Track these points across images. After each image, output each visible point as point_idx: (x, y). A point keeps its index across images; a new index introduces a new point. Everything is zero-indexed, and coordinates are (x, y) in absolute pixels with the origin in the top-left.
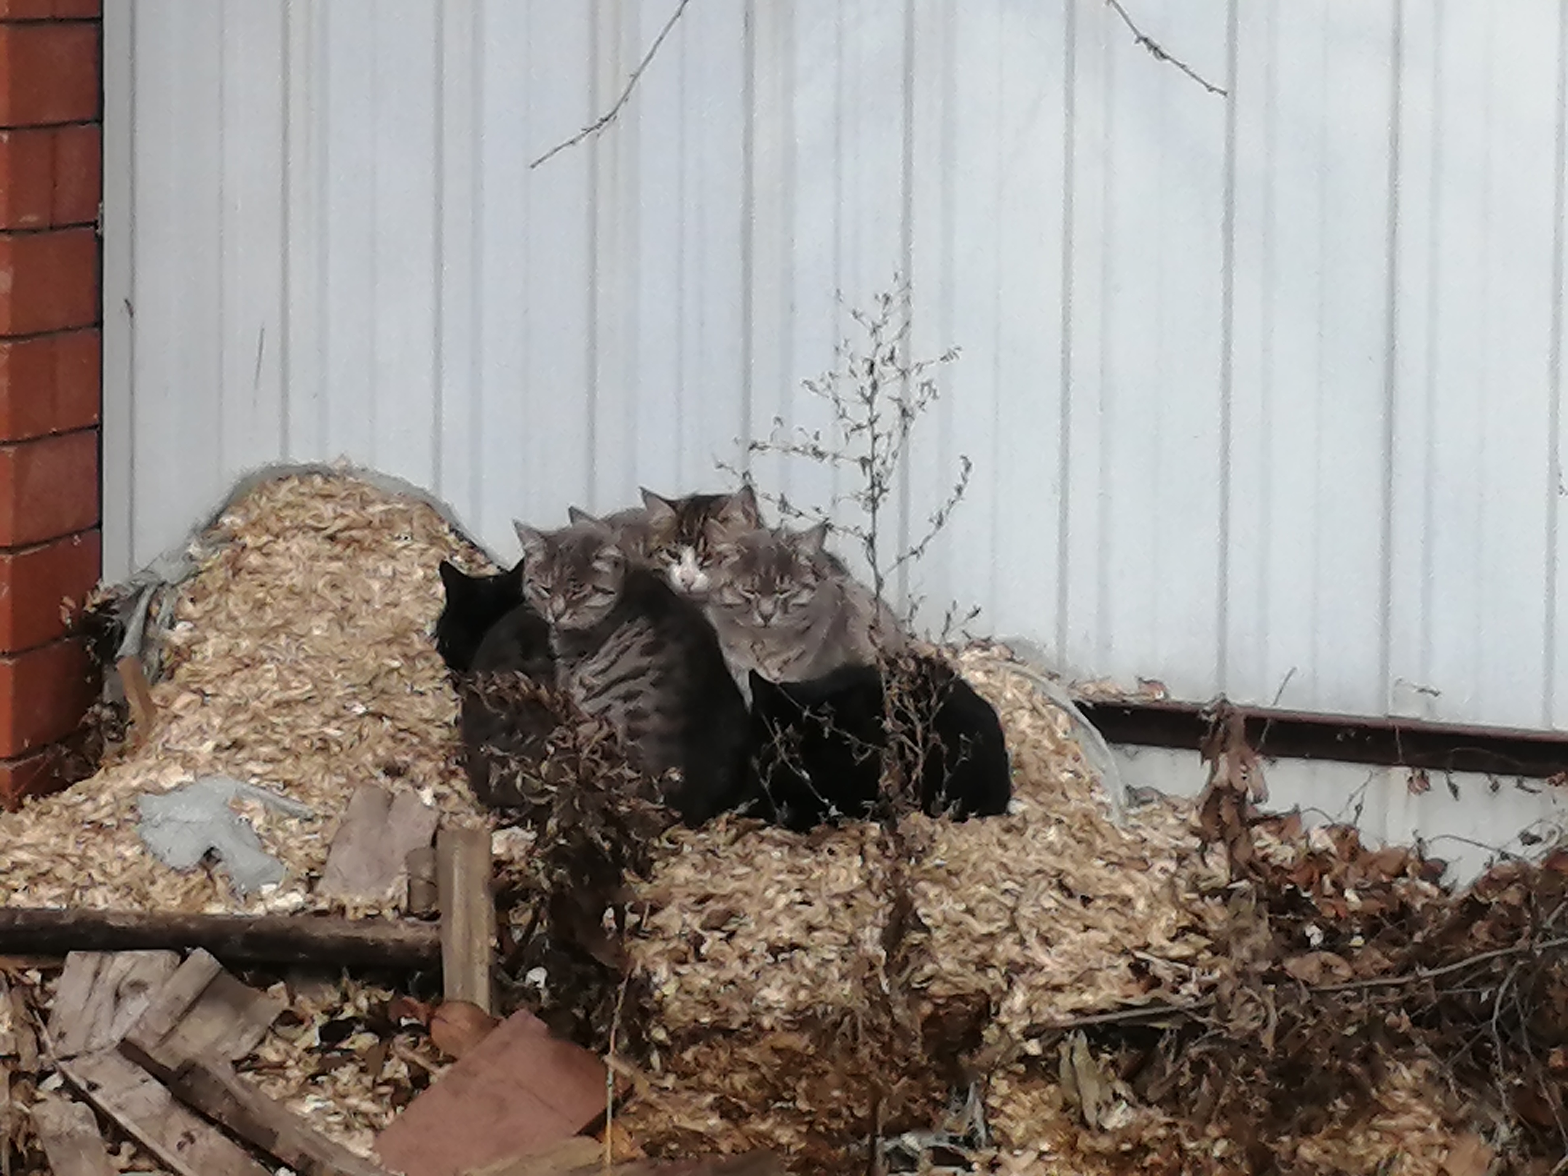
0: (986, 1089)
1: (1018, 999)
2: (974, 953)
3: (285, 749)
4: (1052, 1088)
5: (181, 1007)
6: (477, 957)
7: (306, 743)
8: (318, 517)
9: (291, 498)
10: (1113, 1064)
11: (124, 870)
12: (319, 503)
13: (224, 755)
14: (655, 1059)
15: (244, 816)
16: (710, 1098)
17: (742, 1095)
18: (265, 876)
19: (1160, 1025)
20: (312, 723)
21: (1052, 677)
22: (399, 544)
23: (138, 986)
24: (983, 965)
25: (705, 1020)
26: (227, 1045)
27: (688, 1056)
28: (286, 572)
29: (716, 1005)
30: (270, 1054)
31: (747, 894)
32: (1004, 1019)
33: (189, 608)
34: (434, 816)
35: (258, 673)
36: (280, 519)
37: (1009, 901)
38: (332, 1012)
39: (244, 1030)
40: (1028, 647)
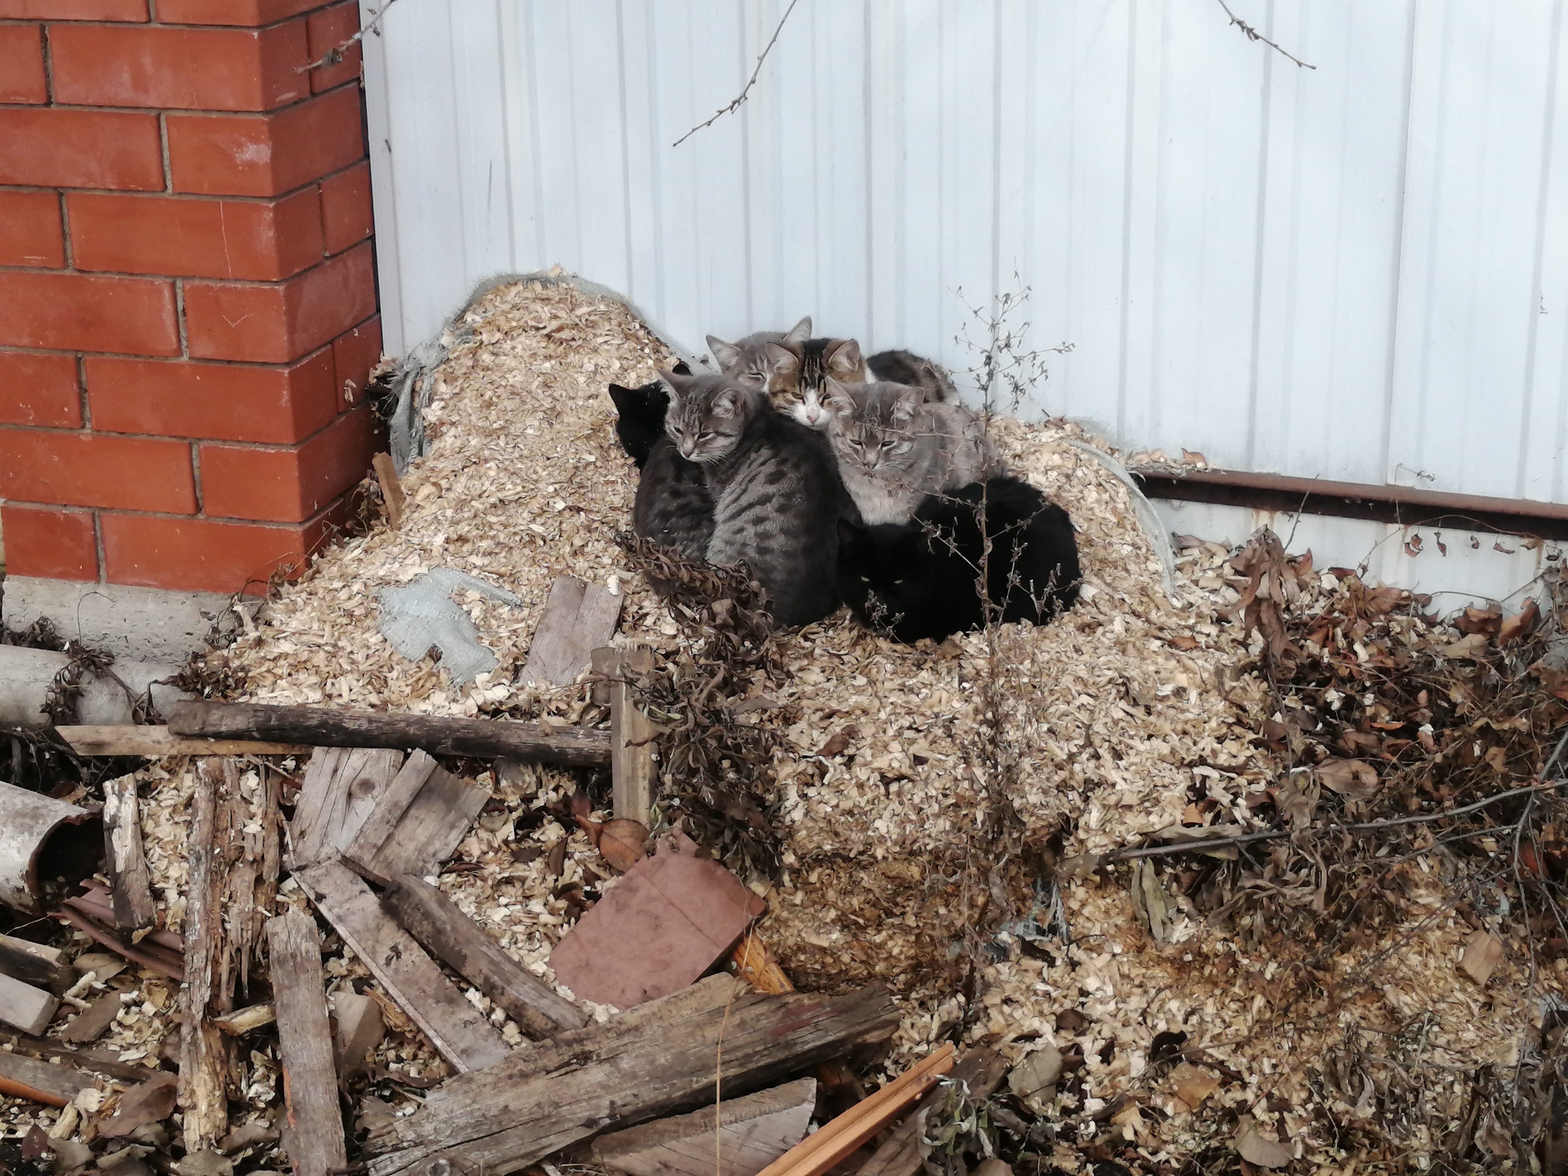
1: (1094, 816)
2: (1057, 779)
3: (499, 543)
5: (399, 813)
6: (640, 773)
7: (518, 538)
8: (538, 319)
9: (517, 300)
10: (1176, 878)
11: (368, 657)
12: (538, 306)
13: (451, 548)
14: (786, 878)
15: (465, 608)
16: (833, 914)
17: (859, 913)
18: (478, 667)
19: (1219, 855)
20: (521, 521)
21: (1113, 451)
22: (600, 340)
23: (367, 786)
24: (1063, 787)
25: (827, 847)
26: (437, 845)
27: (813, 878)
28: (511, 371)
29: (837, 834)
30: (474, 848)
31: (865, 712)
32: (1081, 835)
33: (442, 388)
34: (618, 602)
35: (482, 470)
36: (508, 320)
37: (1084, 717)
38: (527, 799)
39: (452, 827)
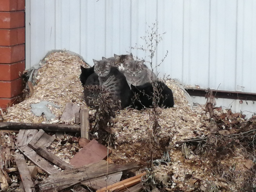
0: (170, 153)
1: (175, 137)
2: (168, 130)
3: (55, 97)
4: (181, 152)
5: (38, 139)
6: (86, 130)
7: (59, 95)
8: (61, 59)
9: (56, 55)
10: (191, 148)
11: (29, 116)
12: (61, 56)
13: (45, 98)
14: (115, 147)
15: (48, 107)
16: (124, 154)
17: (130, 153)
18: (52, 117)
19: (198, 142)
20: (59, 92)
21: (181, 85)
22: (74, 63)
23: (31, 135)
24: (169, 132)
25: (124, 141)
26: (46, 145)
27: (121, 147)
28: (55, 68)
29: (125, 139)
30: (53, 146)
31: (131, 120)
32: (172, 141)
33: (40, 73)
34: (79, 107)
35: (51, 84)
36: (54, 59)
37: (174, 121)
38: (63, 140)
39: (48, 143)
40: (177, 80)
